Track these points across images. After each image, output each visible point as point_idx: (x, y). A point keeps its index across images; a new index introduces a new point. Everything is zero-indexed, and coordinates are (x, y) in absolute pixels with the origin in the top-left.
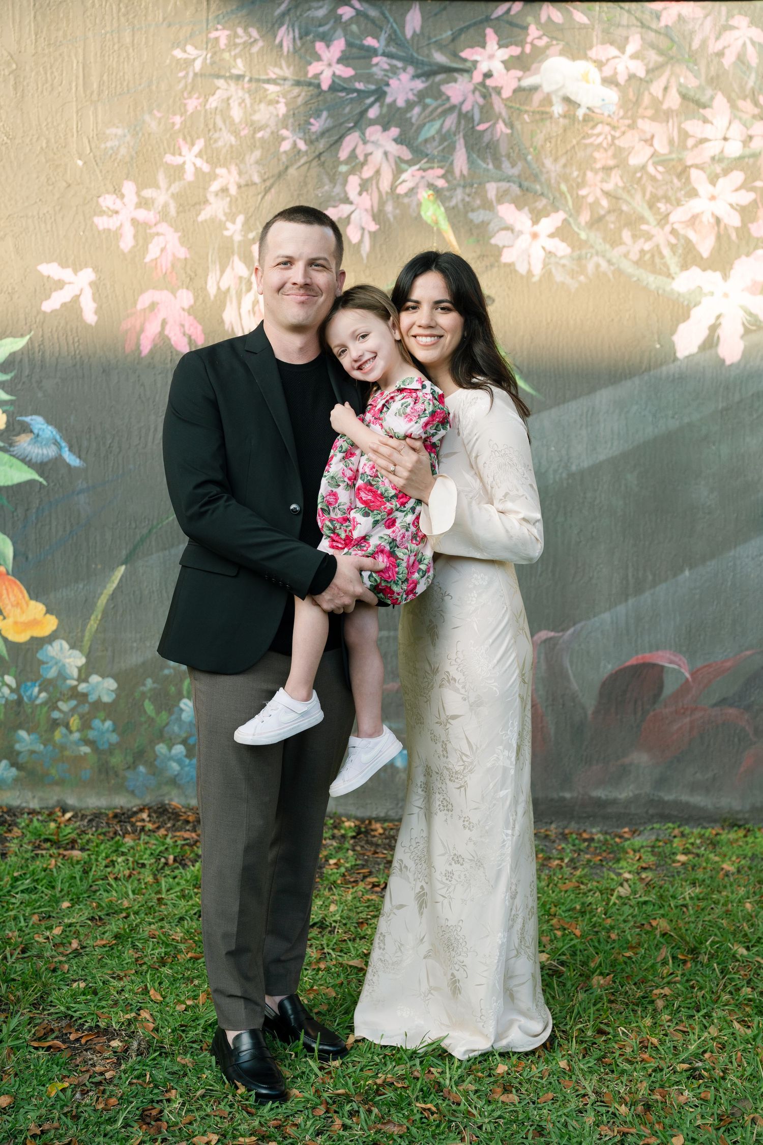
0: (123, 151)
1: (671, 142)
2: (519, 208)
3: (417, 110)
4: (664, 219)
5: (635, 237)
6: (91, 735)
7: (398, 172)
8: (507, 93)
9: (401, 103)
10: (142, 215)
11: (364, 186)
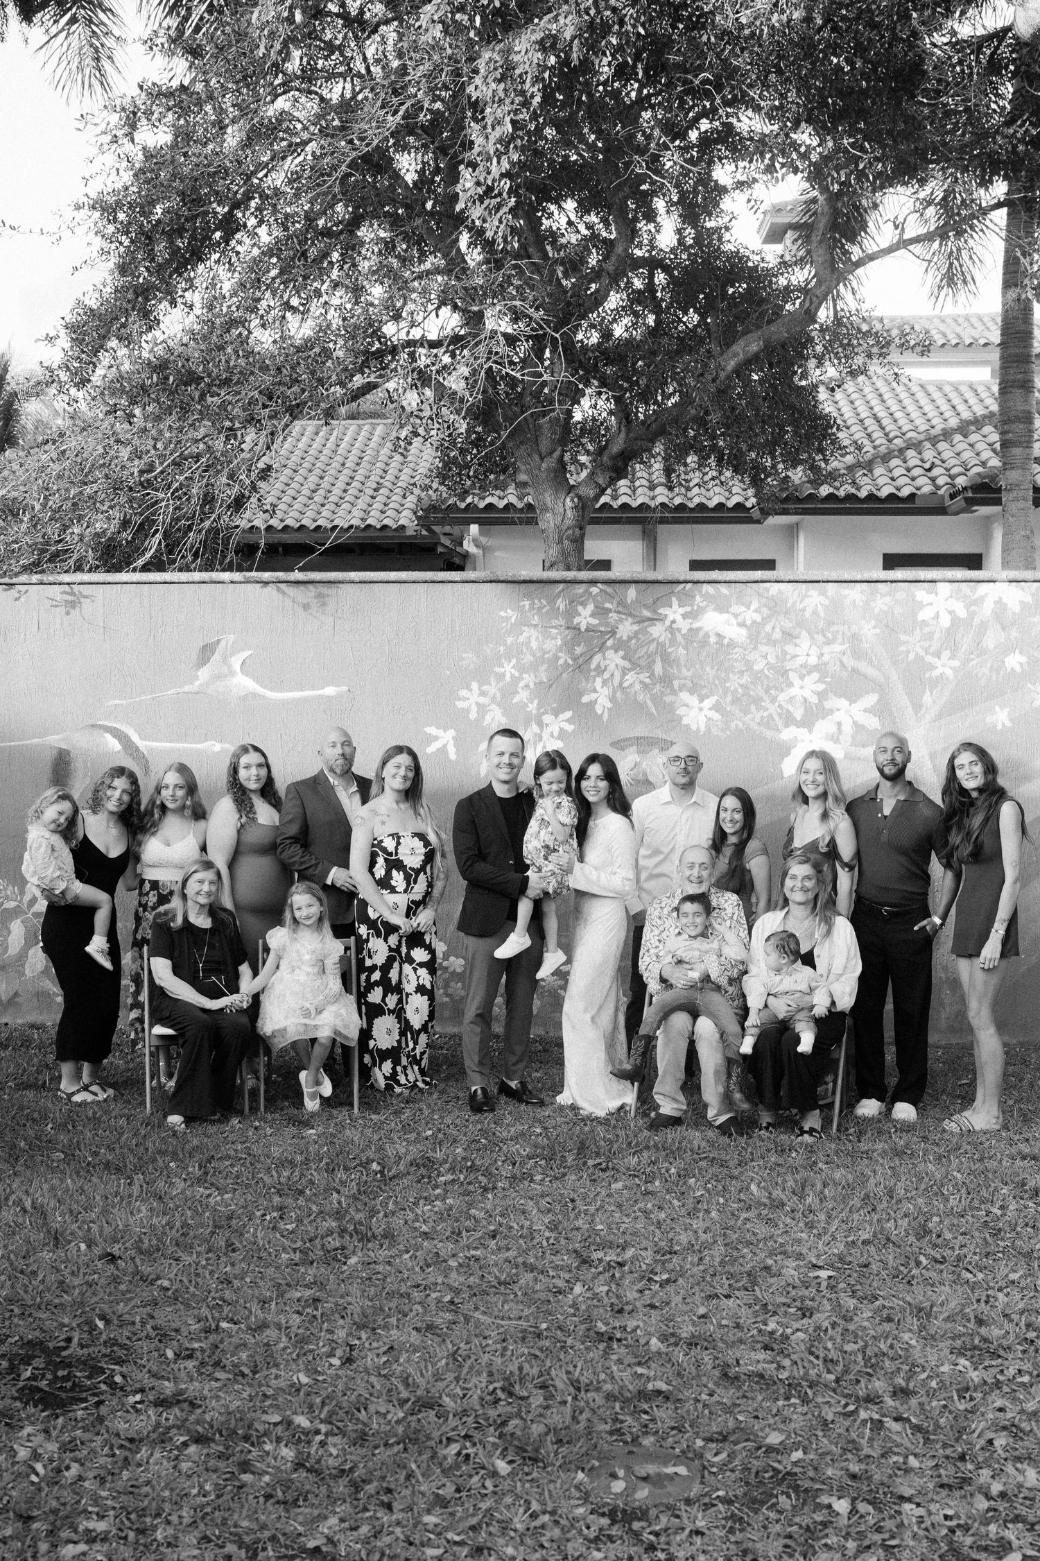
0: (472, 666)
1: (777, 657)
2: (691, 694)
3: (634, 641)
4: (774, 700)
5: (758, 710)
6: (450, 991)
7: (624, 674)
8: (684, 631)
9: (625, 638)
10: (482, 700)
11: (604, 683)
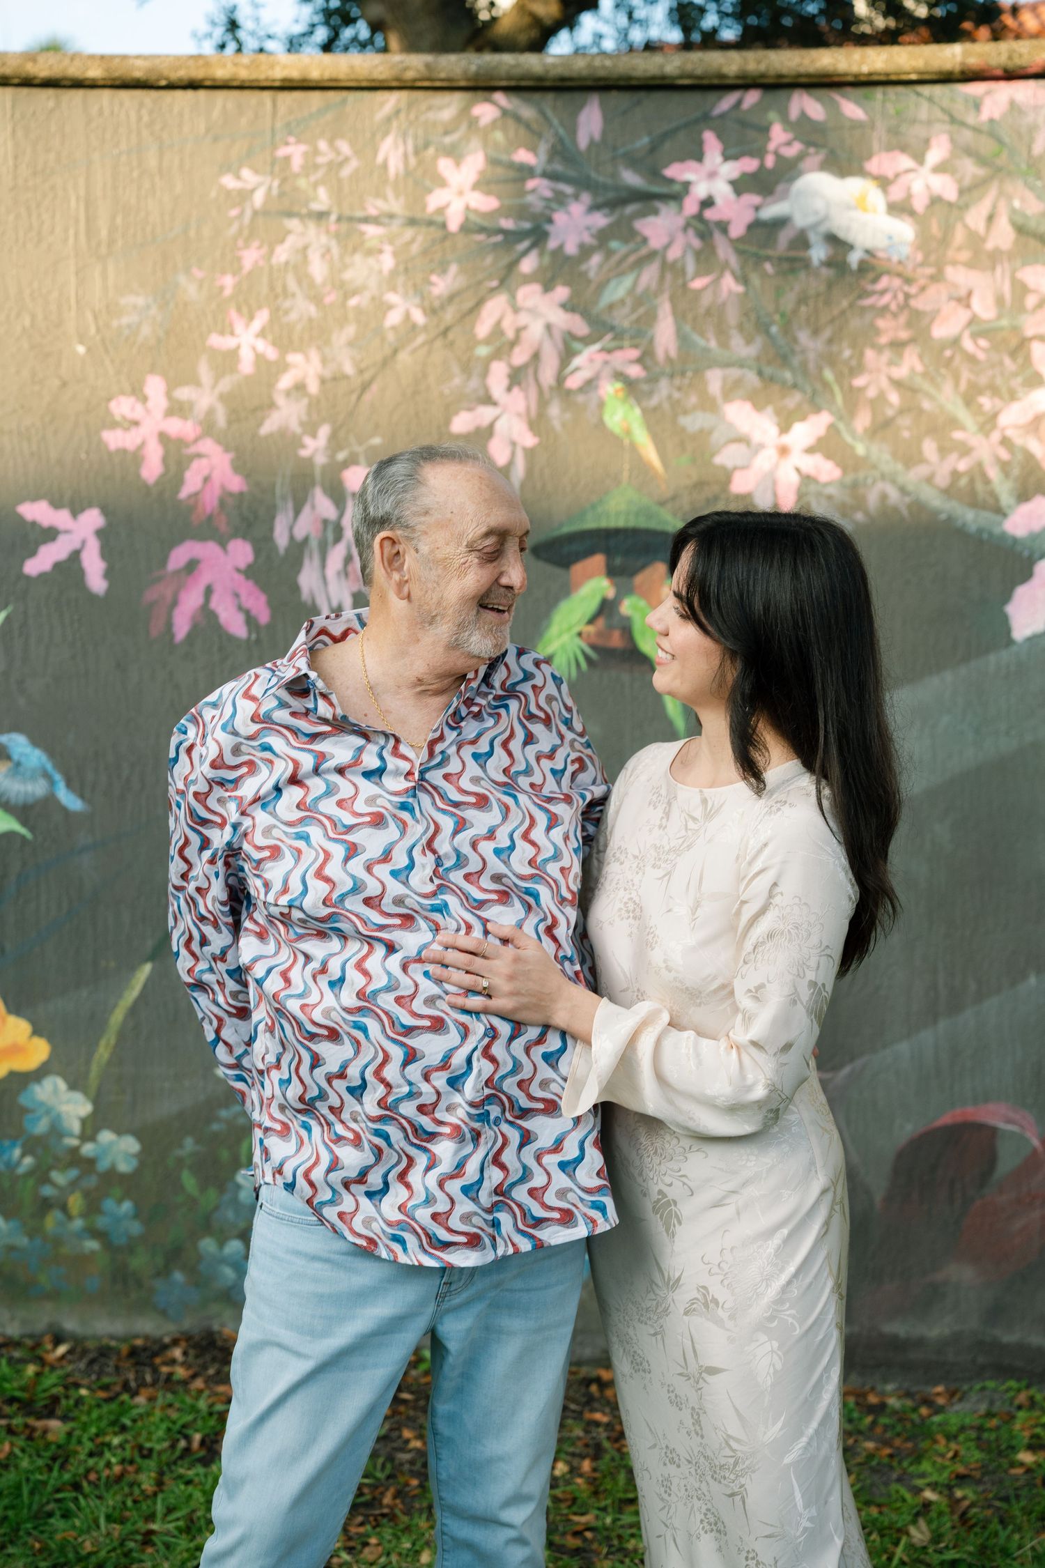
0: (146, 330)
1: (1000, 301)
2: (758, 407)
3: (596, 259)
4: (989, 422)
5: (943, 451)
6: (101, 1222)
7: (567, 355)
8: (737, 230)
9: (571, 249)
10: (175, 427)
11: (516, 378)
